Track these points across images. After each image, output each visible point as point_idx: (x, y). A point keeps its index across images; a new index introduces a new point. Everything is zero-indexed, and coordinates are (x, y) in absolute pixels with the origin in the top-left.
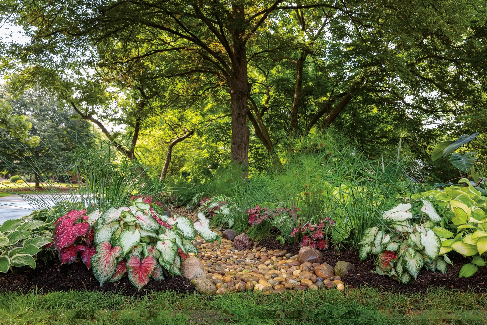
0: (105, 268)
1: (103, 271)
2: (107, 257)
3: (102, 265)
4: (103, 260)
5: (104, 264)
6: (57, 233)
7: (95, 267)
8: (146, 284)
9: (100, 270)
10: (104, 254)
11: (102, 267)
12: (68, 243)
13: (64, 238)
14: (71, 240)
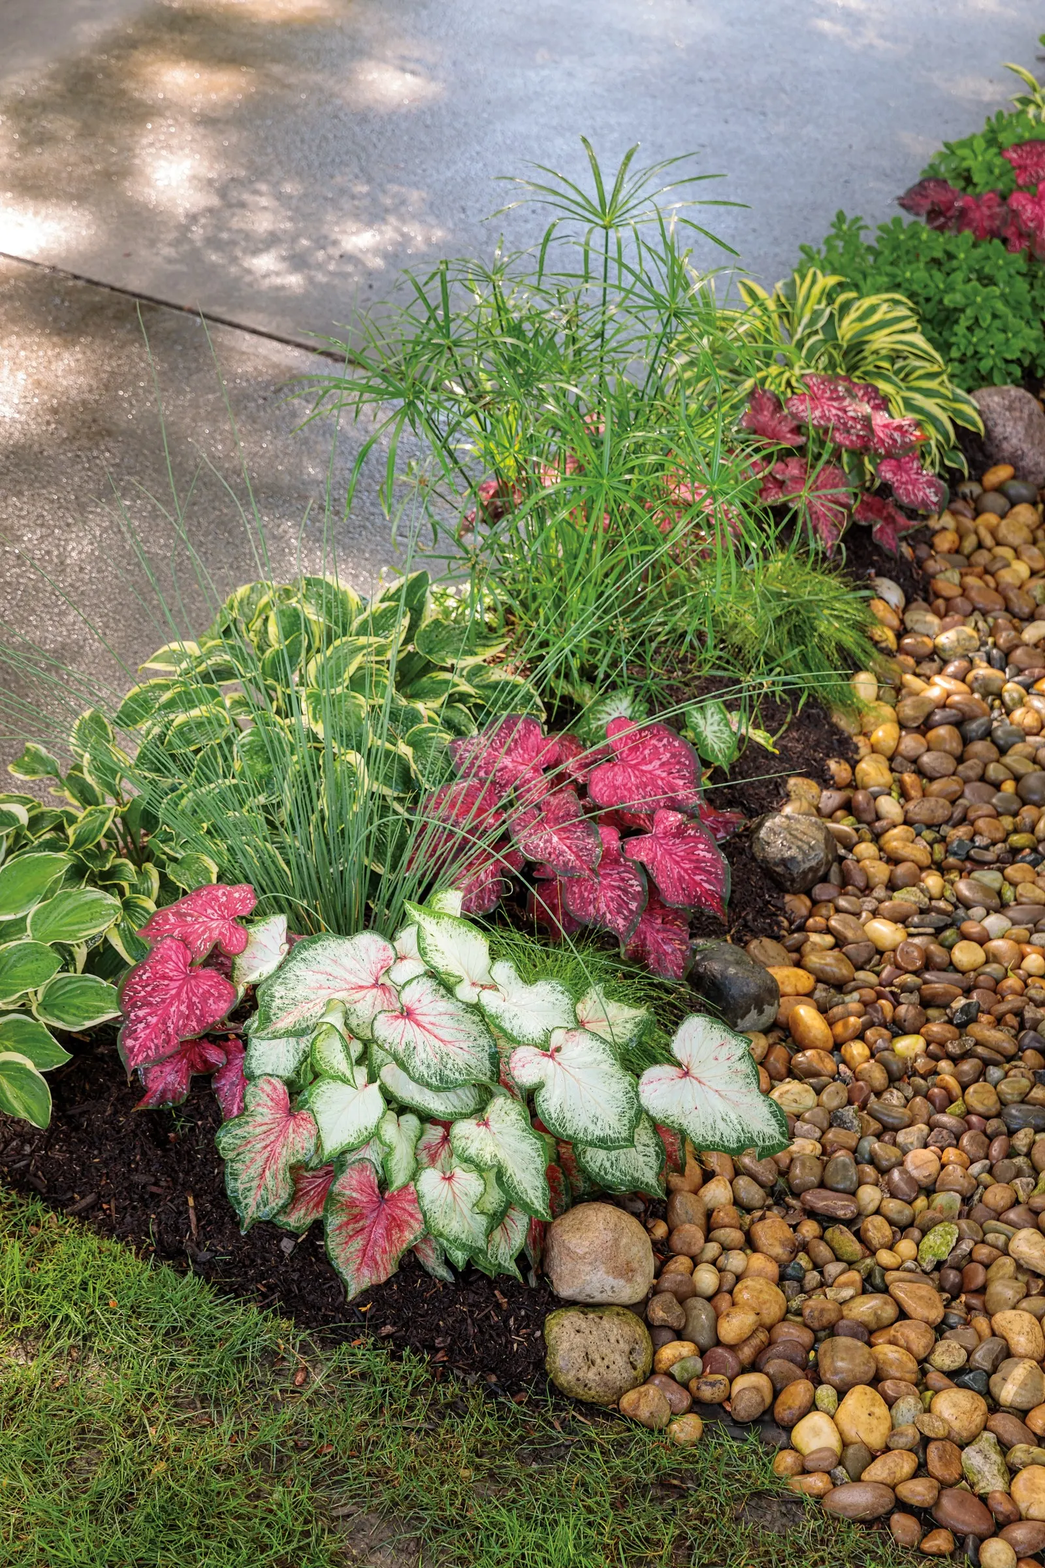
0: (262, 1176)
1: (255, 1184)
2: (272, 1138)
3: (253, 1160)
4: (259, 1146)
5: (260, 1162)
6: (131, 998)
7: (232, 1161)
8: (383, 1279)
9: (244, 1177)
10: (264, 1128)
11: (254, 1171)
12: (157, 1047)
13: (148, 1026)
14: (168, 1042)
